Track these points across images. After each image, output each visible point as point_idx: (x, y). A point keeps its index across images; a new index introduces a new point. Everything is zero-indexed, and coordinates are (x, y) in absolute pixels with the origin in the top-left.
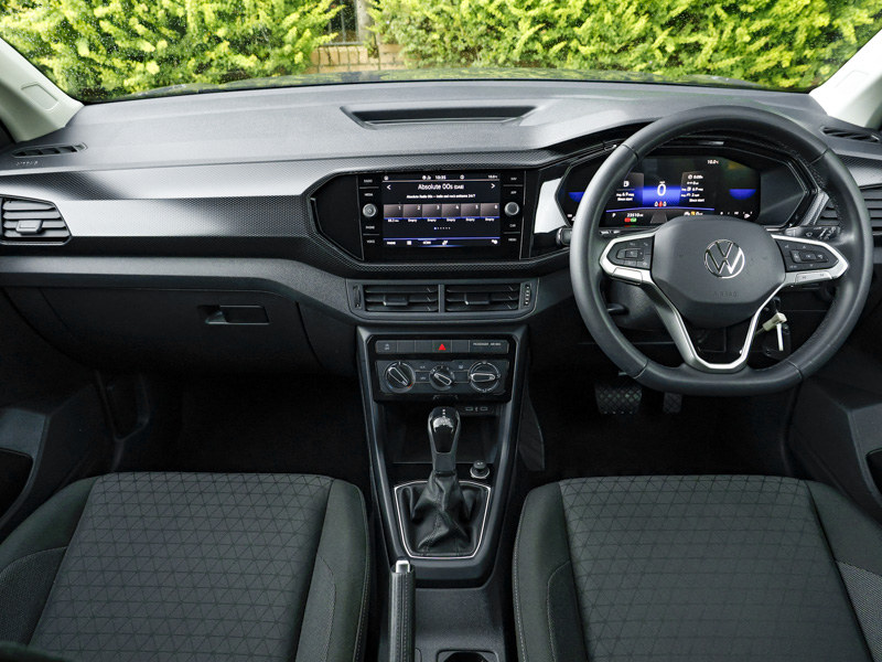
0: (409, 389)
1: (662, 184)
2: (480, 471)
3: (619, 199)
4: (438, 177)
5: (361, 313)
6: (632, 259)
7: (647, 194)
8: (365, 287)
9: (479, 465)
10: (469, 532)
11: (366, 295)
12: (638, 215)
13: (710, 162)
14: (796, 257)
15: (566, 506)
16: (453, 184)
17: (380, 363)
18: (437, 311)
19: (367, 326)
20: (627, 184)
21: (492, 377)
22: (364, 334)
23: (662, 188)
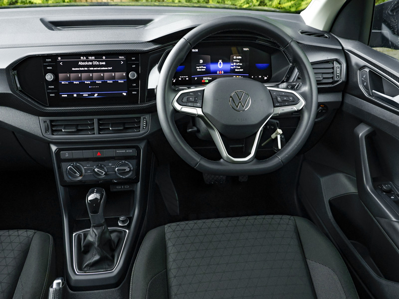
0: (80, 178)
1: (220, 61)
2: (123, 222)
3: (198, 70)
4: (90, 58)
5: (49, 136)
6: (191, 102)
7: (213, 67)
8: (51, 121)
9: (122, 218)
10: (113, 257)
11: (52, 126)
12: (209, 78)
13: (245, 49)
14: (279, 99)
15: (167, 239)
16: (99, 61)
17: (63, 164)
18: (94, 134)
19: (55, 143)
20: (201, 61)
21: (128, 170)
22: (54, 148)
23: (220, 63)
